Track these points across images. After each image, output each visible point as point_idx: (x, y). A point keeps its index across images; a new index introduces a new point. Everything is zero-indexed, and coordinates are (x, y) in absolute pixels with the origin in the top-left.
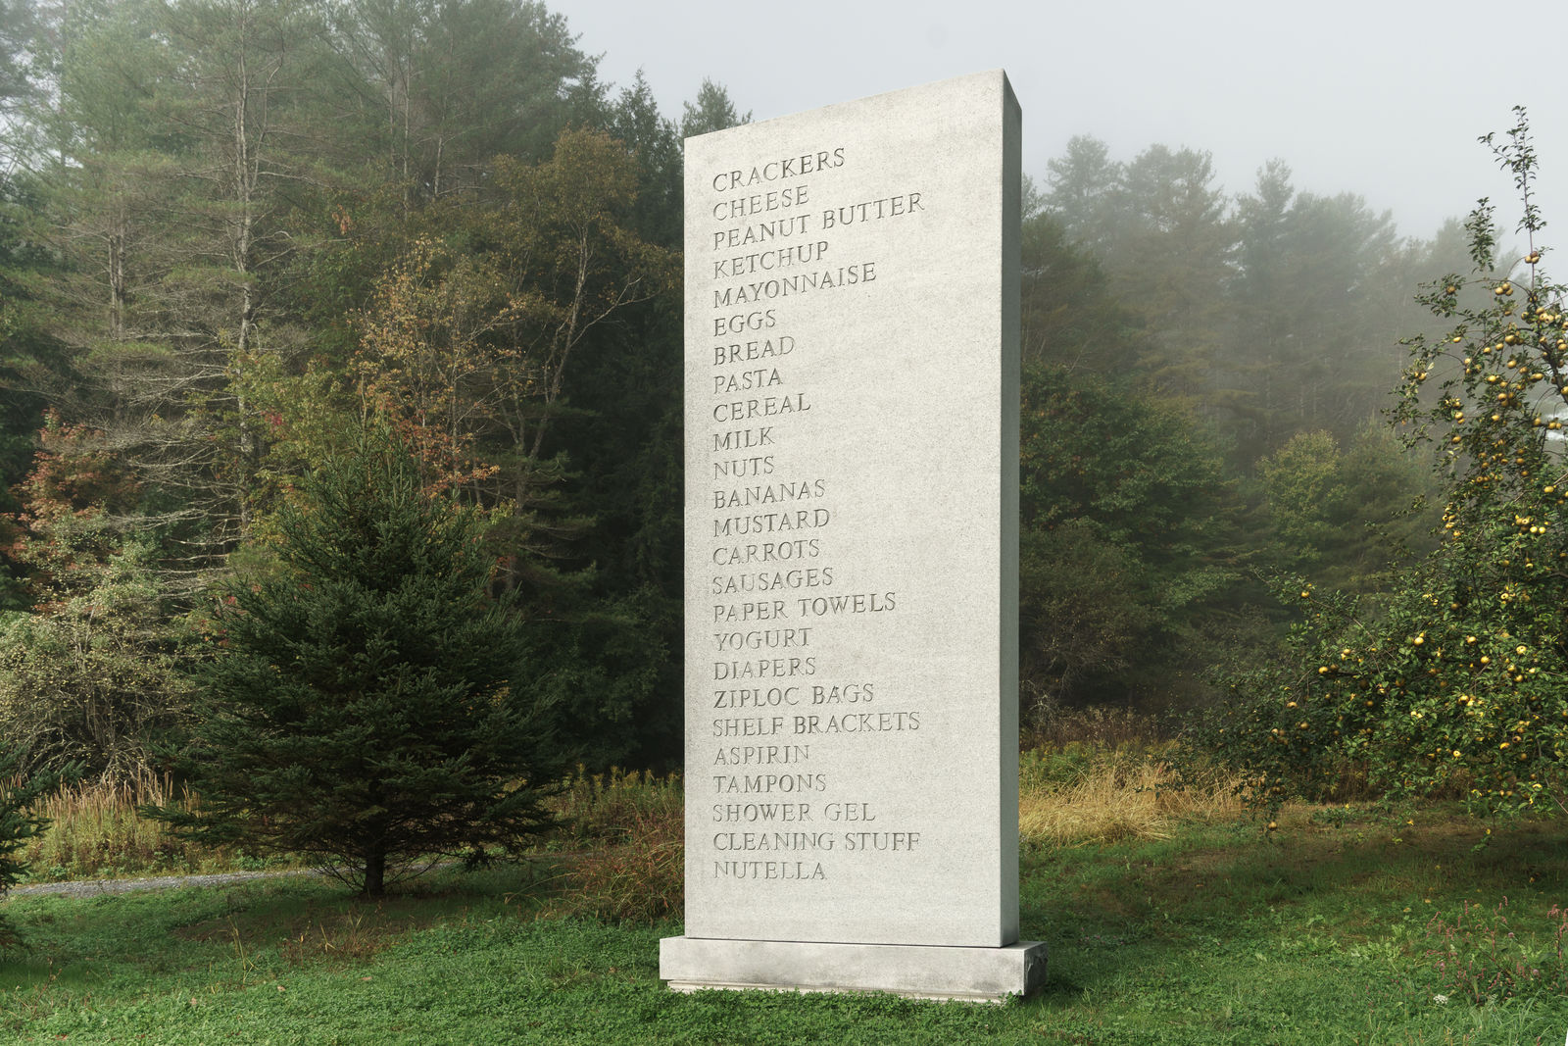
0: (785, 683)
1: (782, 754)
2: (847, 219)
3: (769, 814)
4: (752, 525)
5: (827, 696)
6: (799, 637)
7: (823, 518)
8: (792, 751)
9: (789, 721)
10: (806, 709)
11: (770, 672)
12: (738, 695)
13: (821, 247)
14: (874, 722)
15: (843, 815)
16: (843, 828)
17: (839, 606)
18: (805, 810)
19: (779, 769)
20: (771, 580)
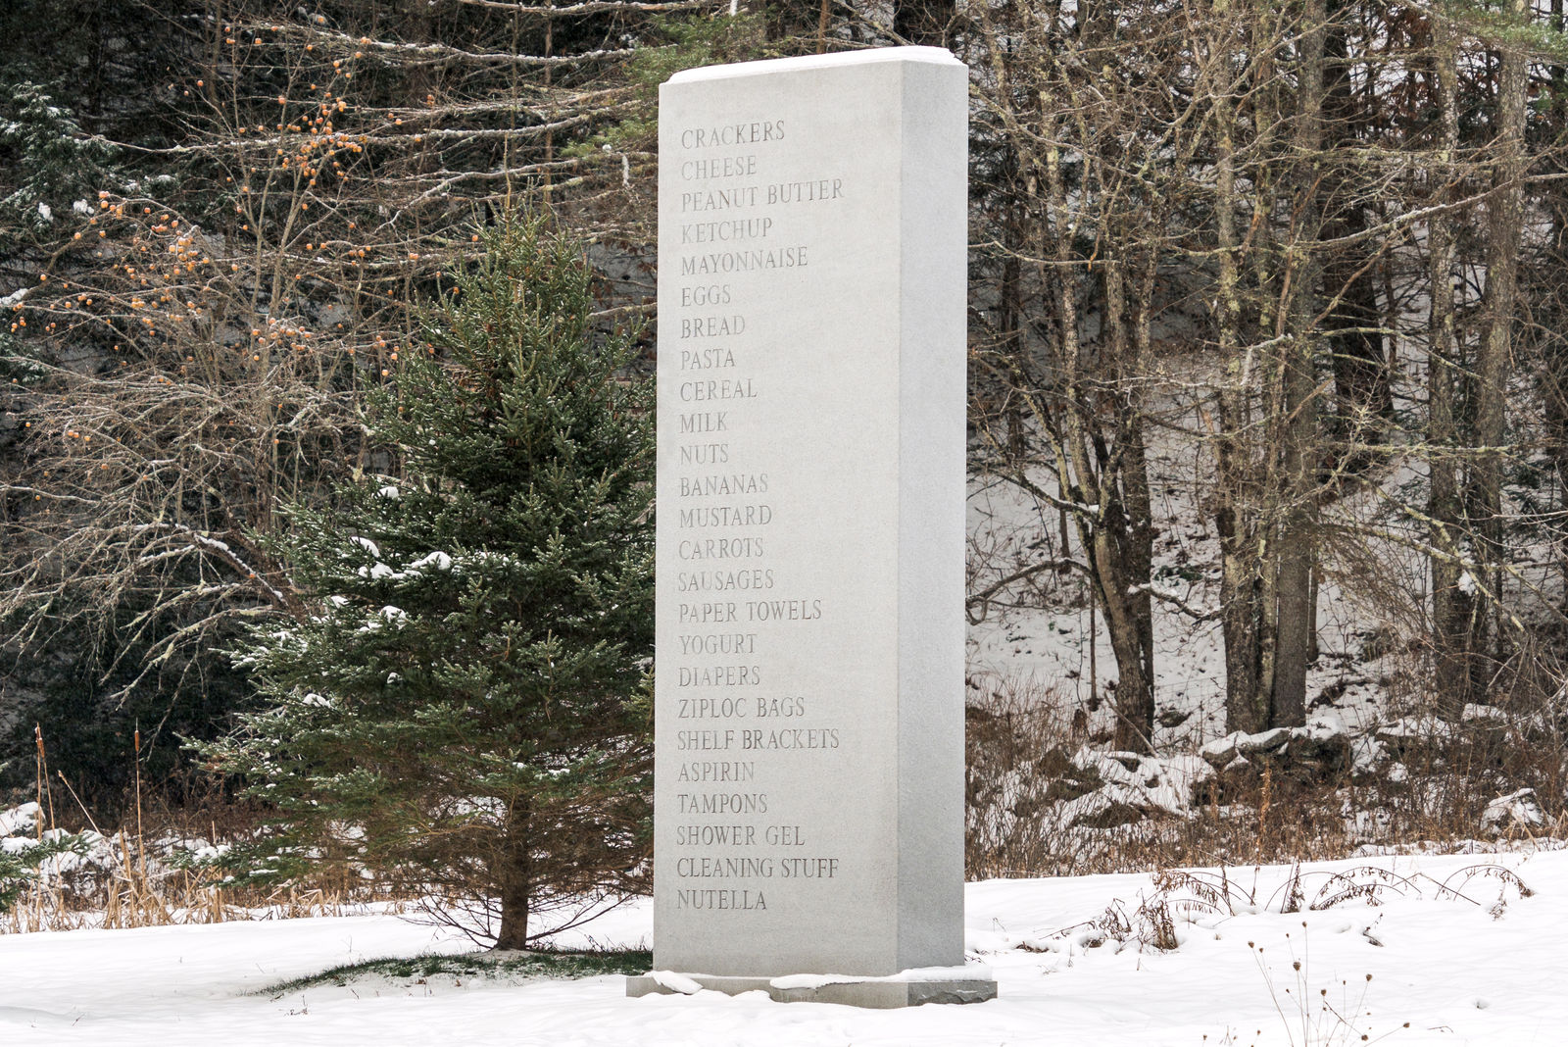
0: (735, 693)
1: (732, 772)
2: (786, 198)
3: (722, 838)
4: (711, 518)
5: (768, 708)
6: (746, 644)
7: (765, 515)
8: (741, 766)
9: (738, 736)
10: (752, 723)
11: (723, 681)
12: (698, 705)
13: (768, 223)
14: (804, 739)
15: (780, 840)
16: (781, 853)
17: (778, 612)
18: (751, 833)
19: (731, 787)
20: (725, 578)
